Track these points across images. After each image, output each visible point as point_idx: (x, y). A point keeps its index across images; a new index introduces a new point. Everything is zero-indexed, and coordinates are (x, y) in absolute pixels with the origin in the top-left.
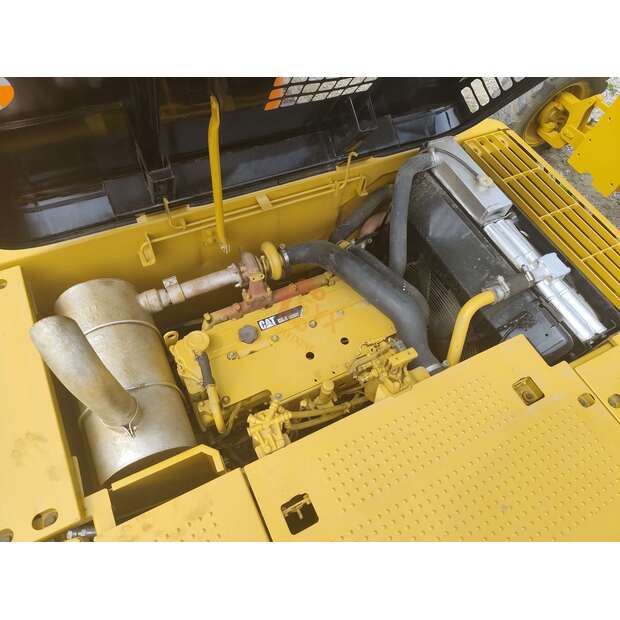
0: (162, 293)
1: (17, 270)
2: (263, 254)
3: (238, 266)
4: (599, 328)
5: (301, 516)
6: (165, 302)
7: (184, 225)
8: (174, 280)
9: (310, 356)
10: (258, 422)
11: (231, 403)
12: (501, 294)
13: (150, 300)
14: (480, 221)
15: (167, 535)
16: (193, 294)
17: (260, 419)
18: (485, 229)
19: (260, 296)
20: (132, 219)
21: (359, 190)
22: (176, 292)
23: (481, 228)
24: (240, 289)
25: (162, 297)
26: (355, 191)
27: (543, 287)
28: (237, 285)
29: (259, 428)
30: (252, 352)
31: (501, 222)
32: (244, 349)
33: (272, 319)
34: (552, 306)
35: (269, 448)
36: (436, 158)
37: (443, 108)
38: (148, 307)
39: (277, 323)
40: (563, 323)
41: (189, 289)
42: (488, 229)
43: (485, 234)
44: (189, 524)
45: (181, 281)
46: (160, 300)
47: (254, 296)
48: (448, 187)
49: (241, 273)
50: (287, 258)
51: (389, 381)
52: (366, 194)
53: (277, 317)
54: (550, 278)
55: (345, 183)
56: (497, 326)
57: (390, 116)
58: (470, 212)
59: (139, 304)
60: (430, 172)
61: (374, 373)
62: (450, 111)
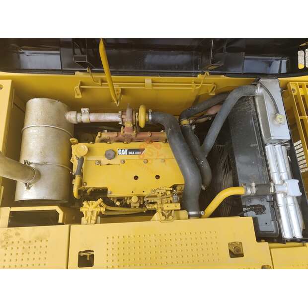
0: (79, 115)
1: (10, 81)
2: (138, 112)
3: (122, 114)
4: (298, 235)
5: (88, 259)
6: (79, 120)
7: (100, 83)
8: (87, 110)
9: (136, 178)
10: (88, 206)
11: (87, 187)
12: (249, 191)
13: (72, 117)
14: (265, 141)
15: (24, 242)
16: (95, 121)
17: (89, 205)
18: (266, 147)
19: (129, 133)
20: (73, 72)
21: (210, 91)
22: (86, 117)
23: (264, 145)
24: (121, 125)
25: (78, 118)
26: (208, 91)
27: (280, 197)
28: (120, 123)
29: (87, 210)
30: (109, 164)
31: (278, 147)
32: (105, 161)
33: (126, 150)
34: (279, 210)
35: (86, 222)
36: (259, 91)
37: (280, 58)
38: (69, 120)
39: (128, 154)
40: (278, 222)
41: (93, 118)
42: (268, 148)
43: (264, 150)
44: (36, 241)
45: (90, 112)
46: (77, 119)
47: (126, 133)
48: (259, 111)
49: (122, 119)
50: (150, 118)
51: (161, 214)
52: (214, 94)
53: (129, 150)
54: (286, 195)
55: (200, 85)
56: (243, 204)
57: (244, 53)
58: (263, 133)
59: (65, 117)
60: (254, 98)
61: (155, 206)
62: (284, 62)
